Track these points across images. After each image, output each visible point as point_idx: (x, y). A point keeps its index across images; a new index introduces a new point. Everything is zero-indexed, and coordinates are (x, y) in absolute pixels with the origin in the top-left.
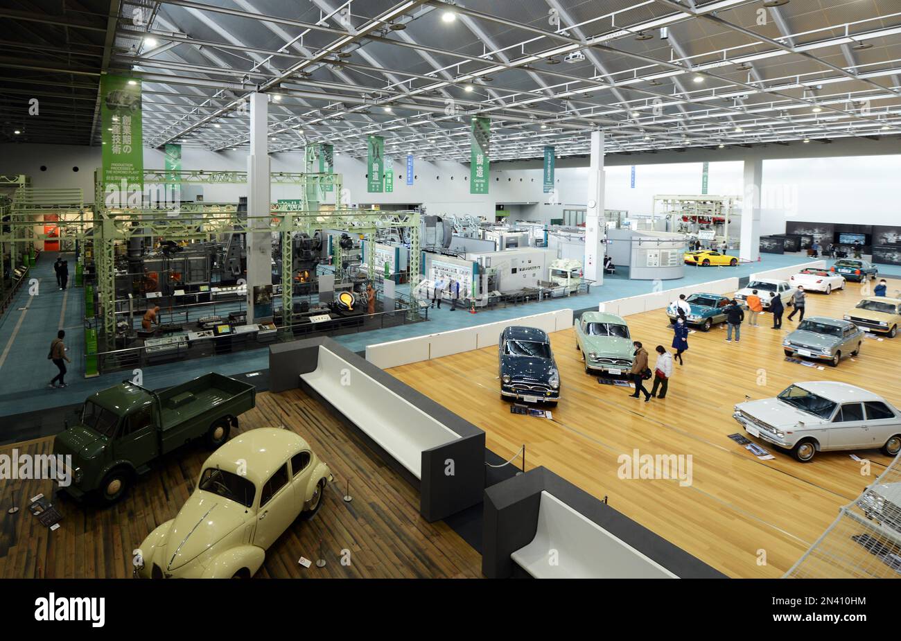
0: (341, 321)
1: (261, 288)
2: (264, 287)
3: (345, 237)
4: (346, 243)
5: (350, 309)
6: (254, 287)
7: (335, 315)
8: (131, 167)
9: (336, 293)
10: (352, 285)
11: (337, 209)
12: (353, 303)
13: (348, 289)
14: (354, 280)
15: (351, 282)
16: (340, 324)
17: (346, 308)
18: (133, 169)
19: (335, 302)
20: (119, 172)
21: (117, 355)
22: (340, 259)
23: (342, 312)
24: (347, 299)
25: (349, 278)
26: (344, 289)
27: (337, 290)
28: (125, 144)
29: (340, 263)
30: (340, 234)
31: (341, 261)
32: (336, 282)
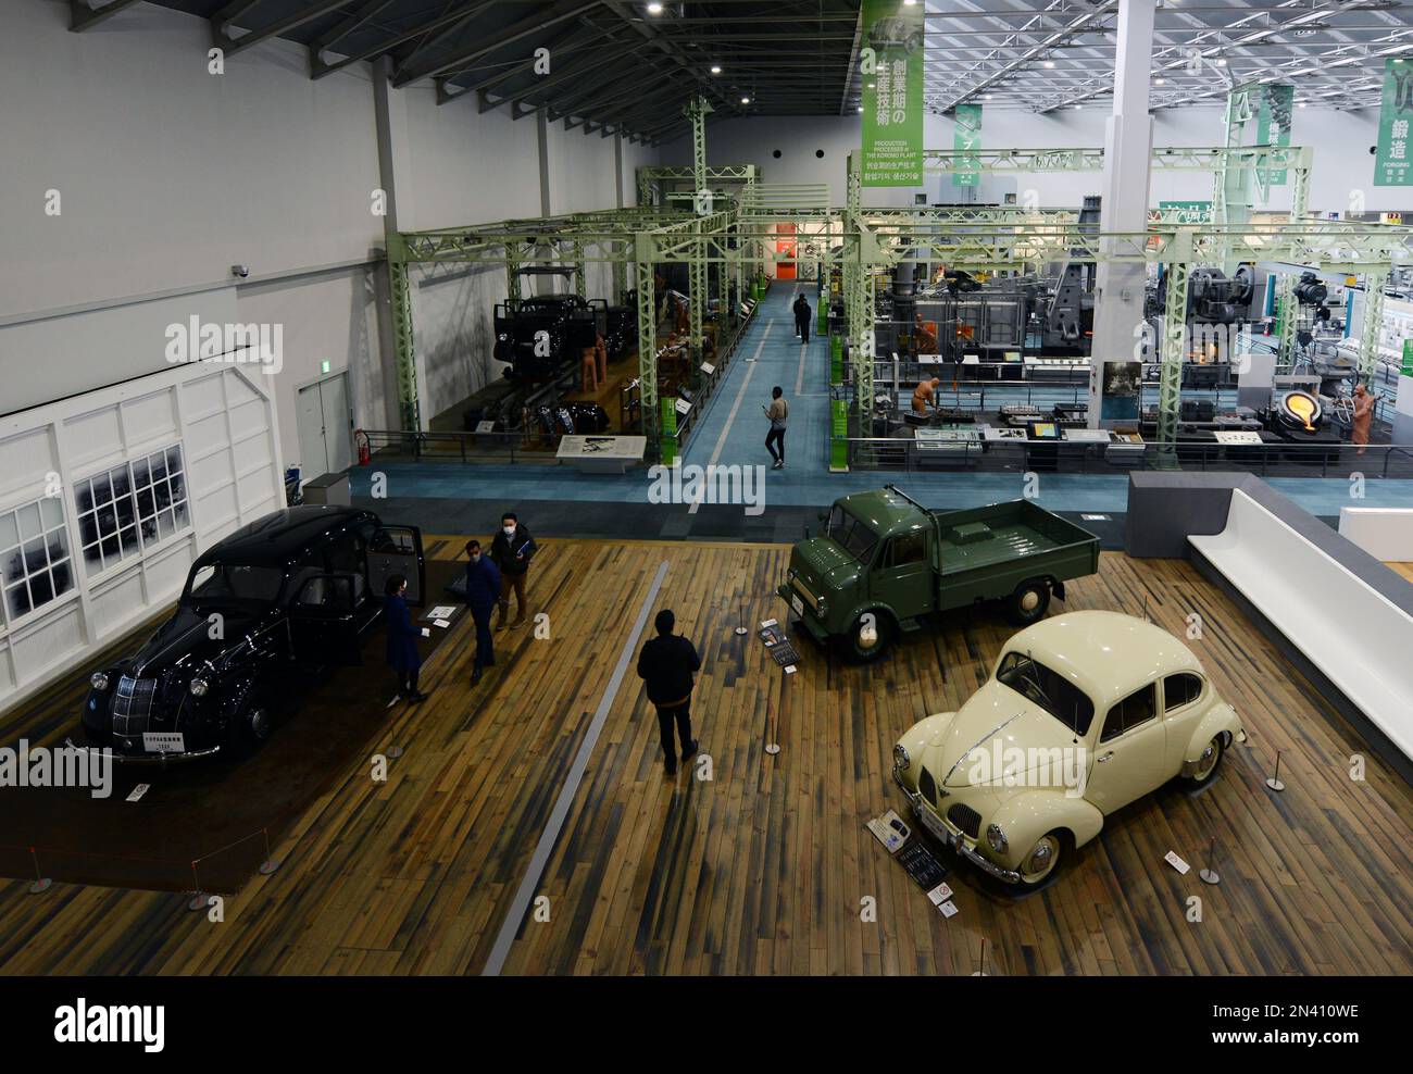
0: (1284, 450)
1: (1118, 366)
2: (1125, 365)
3: (1310, 279)
4: (1312, 293)
5: (1309, 428)
6: (1106, 363)
7: (1271, 435)
8: (904, 147)
9: (1278, 393)
10: (1318, 380)
11: (1293, 220)
12: (1315, 417)
13: (1308, 388)
14: (1322, 371)
15: (1315, 373)
16: (1281, 455)
17: (1299, 425)
18: (907, 149)
19: (1274, 409)
20: (886, 155)
21: (875, 445)
22: (1290, 325)
23: (1288, 433)
24: (1302, 408)
25: (1311, 366)
26: (1297, 386)
27: (1281, 387)
28: (897, 109)
29: (1290, 333)
30: (1300, 272)
31: (1294, 329)
32: (1278, 371)
